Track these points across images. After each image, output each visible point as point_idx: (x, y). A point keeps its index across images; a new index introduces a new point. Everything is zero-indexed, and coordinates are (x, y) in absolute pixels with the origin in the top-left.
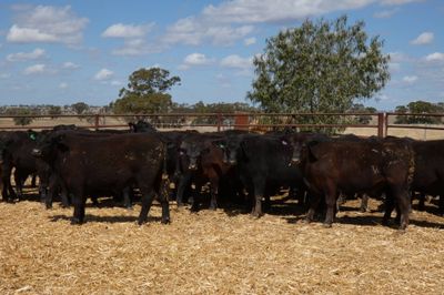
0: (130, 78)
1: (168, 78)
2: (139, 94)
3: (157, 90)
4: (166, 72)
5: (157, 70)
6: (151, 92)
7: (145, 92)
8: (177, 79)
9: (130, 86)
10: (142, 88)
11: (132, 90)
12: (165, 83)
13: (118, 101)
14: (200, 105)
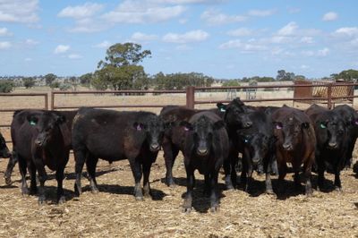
0: (108, 52)
1: (141, 51)
2: (115, 66)
3: (131, 62)
4: (139, 46)
5: (131, 44)
6: (126, 64)
7: (121, 64)
8: (148, 52)
9: (107, 59)
10: (117, 60)
11: (109, 62)
12: (138, 56)
13: (97, 72)
14: (160, 75)
